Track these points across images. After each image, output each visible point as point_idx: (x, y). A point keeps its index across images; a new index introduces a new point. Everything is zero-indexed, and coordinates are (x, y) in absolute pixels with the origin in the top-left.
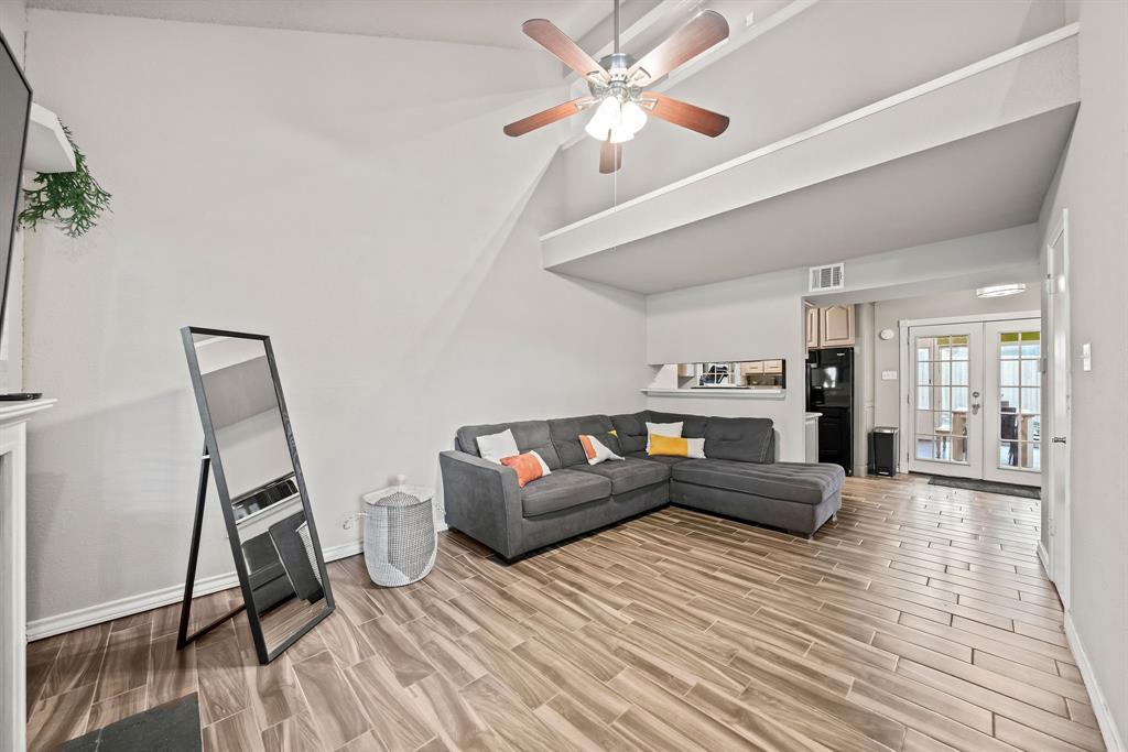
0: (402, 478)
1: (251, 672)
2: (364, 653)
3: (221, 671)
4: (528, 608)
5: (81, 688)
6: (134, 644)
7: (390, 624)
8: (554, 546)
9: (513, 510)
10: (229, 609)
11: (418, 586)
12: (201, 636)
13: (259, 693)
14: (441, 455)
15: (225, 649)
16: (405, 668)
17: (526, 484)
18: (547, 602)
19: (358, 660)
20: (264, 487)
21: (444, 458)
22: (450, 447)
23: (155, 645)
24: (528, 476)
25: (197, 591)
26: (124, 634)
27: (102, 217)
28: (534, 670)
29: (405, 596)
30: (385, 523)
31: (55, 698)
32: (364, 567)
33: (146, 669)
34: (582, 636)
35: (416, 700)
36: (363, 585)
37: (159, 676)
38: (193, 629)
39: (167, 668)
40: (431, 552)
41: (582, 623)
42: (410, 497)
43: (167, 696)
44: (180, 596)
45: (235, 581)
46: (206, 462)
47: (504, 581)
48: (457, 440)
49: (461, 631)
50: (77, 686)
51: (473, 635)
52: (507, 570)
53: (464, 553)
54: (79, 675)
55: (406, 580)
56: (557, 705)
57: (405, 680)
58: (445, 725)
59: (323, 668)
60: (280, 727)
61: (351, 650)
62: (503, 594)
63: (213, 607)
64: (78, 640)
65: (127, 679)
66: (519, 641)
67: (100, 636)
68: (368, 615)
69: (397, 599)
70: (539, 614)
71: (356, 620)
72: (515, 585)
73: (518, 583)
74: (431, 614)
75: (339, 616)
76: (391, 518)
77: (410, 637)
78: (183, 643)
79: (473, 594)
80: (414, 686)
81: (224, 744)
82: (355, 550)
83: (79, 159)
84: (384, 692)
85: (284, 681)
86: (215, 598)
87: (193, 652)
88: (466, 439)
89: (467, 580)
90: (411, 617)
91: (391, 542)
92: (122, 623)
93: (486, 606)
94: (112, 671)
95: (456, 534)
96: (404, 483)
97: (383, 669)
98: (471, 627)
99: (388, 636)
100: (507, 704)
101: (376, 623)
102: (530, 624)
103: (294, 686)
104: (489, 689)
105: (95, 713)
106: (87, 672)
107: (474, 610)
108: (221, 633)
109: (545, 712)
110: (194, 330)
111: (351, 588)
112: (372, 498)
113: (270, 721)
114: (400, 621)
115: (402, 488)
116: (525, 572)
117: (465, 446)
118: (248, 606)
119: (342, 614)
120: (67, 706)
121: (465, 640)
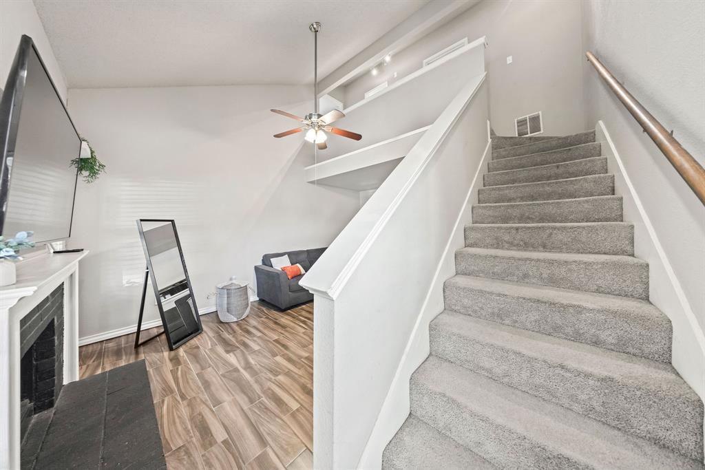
0: (234, 277)
1: (166, 354)
2: (213, 345)
3: (154, 354)
4: (284, 327)
5: (95, 362)
6: (116, 348)
7: (226, 335)
8: (304, 304)
9: (285, 289)
10: (156, 334)
11: (241, 322)
12: (144, 343)
13: (169, 358)
14: (256, 267)
15: (156, 347)
16: (229, 349)
17: (292, 278)
18: (292, 324)
19: (210, 347)
20: (174, 285)
21: (257, 268)
22: (260, 263)
23: (125, 347)
24: (293, 275)
25: (142, 328)
26: (111, 345)
27: (101, 175)
28: (279, 346)
29: (234, 326)
30: (226, 296)
31: (86, 366)
32: (217, 315)
33: (122, 356)
34: (302, 335)
35: (232, 358)
36: (217, 323)
37: (128, 357)
38: (140, 342)
39: (131, 354)
40: (246, 308)
41: (304, 331)
42: (237, 285)
43: (132, 361)
44: (135, 329)
45: (161, 323)
46: (147, 272)
47: (277, 318)
48: (263, 260)
49: (255, 336)
50: (94, 361)
51: (259, 337)
52: (280, 314)
53: (264, 309)
54: (93, 359)
55: (235, 320)
56: (283, 356)
57: (228, 352)
58: (240, 363)
59: (195, 350)
60: (177, 369)
61: (208, 344)
62: (276, 323)
63: (150, 334)
64: (90, 348)
65: (115, 359)
66: (277, 338)
67: (99, 346)
68: (217, 333)
69: (230, 327)
70: (288, 329)
71: (211, 334)
72: (282, 319)
73: (284, 319)
74: (244, 331)
75: (205, 334)
76: (228, 294)
77: (233, 340)
78: (137, 346)
79: (263, 323)
80: (231, 354)
81: (155, 374)
82: (214, 309)
83: (92, 152)
84: (219, 356)
85: (180, 355)
86: (150, 330)
87: (141, 349)
88: (266, 260)
89: (262, 319)
90: (235, 332)
91: (228, 304)
92: (109, 341)
93: (267, 327)
94: (108, 357)
95: (262, 301)
96: (235, 279)
97: (220, 349)
98: (259, 334)
99: (224, 339)
100: (265, 356)
101: (220, 335)
102: (283, 332)
103: (183, 356)
104: (259, 352)
105: (103, 369)
106: (97, 358)
107: (261, 329)
108: (153, 342)
109: (279, 359)
110: (141, 220)
111: (211, 324)
112: (220, 286)
113: (173, 367)
114: (229, 333)
115: (234, 281)
116: (288, 315)
117: (266, 262)
118: (166, 332)
119: (205, 332)
120: (91, 368)
121: (255, 339)
